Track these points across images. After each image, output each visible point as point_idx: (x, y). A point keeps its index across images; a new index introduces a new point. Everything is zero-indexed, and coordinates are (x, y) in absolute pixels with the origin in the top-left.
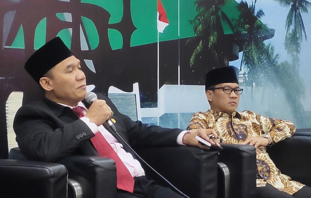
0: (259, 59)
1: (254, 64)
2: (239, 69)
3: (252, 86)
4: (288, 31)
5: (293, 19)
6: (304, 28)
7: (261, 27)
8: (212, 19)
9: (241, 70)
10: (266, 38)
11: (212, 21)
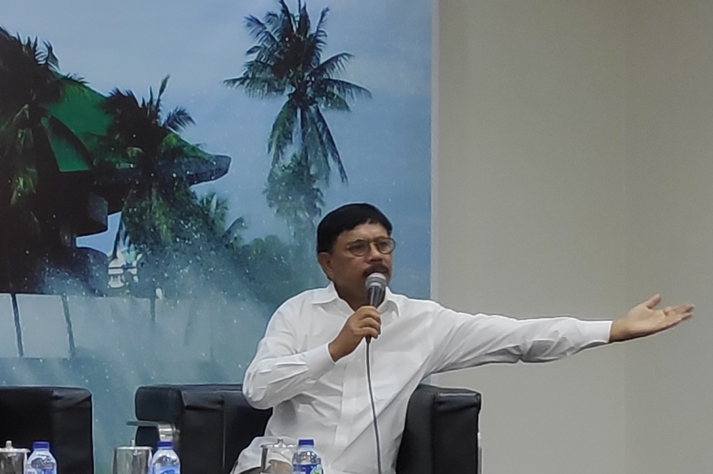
0: (176, 231)
1: (158, 242)
2: (109, 254)
3: (155, 296)
4: (276, 159)
5: (297, 127)
6: (335, 152)
7: (181, 151)
8: (20, 136)
9: (114, 256)
10: (198, 178)
11: (22, 143)
